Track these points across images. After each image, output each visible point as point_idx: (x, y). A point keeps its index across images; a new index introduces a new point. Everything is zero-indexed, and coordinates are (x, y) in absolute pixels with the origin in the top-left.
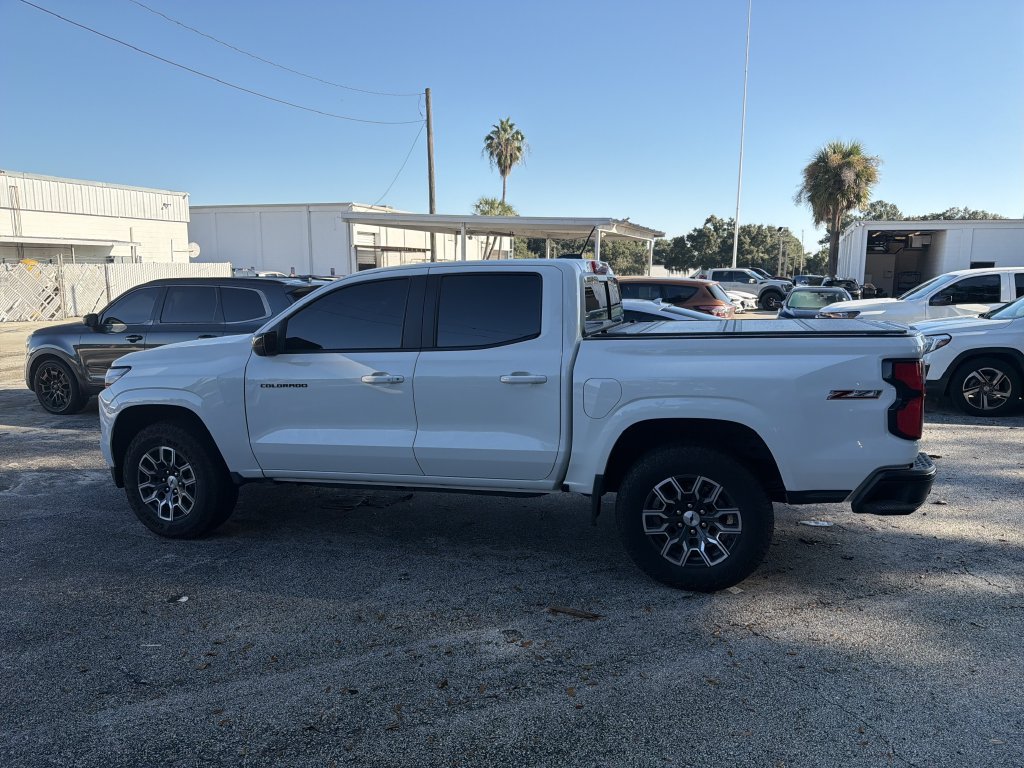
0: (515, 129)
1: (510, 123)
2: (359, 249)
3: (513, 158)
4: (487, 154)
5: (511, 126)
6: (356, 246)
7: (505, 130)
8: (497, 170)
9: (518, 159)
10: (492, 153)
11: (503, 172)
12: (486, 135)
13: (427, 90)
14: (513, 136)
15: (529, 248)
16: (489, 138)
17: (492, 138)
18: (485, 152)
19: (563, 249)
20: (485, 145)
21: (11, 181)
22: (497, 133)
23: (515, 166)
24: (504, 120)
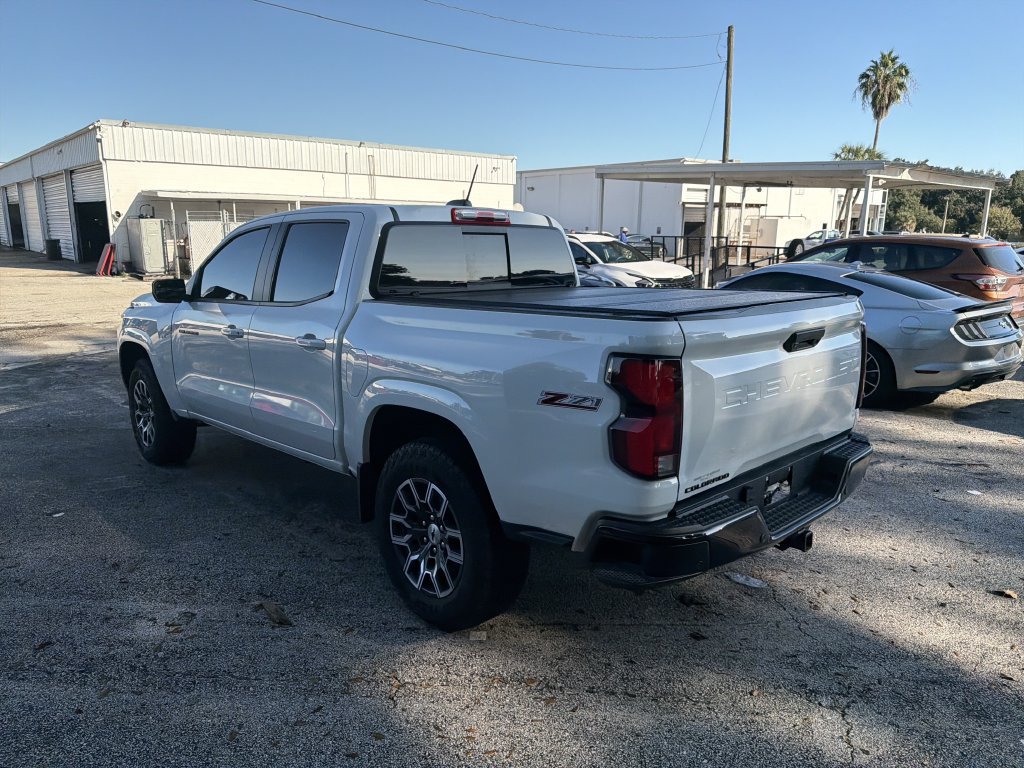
0: (899, 62)
1: (893, 56)
2: (687, 206)
3: (892, 98)
4: (860, 94)
5: (893, 60)
6: (684, 204)
7: (885, 65)
8: (870, 111)
9: (898, 97)
10: (866, 93)
11: (878, 114)
12: (861, 73)
13: (730, 28)
14: (895, 71)
15: (922, 202)
16: (864, 76)
17: (867, 76)
18: (858, 93)
19: (969, 202)
20: (859, 84)
21: (370, 151)
22: (875, 68)
23: (893, 107)
24: (886, 53)
